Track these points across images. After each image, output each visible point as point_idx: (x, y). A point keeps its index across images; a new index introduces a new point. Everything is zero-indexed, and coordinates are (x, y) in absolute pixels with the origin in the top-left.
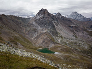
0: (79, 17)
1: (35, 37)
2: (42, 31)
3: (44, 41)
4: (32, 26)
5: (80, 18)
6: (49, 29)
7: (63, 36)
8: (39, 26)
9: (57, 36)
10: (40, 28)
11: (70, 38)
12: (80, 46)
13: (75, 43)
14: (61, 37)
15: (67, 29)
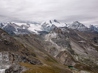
0: (80, 26)
1: (56, 55)
2: (61, 49)
3: (66, 60)
4: (50, 44)
5: (82, 28)
6: (67, 48)
7: (77, 53)
8: (57, 45)
9: (74, 54)
10: (58, 47)
11: (83, 55)
12: (93, 62)
13: (88, 60)
14: (77, 55)
15: (78, 45)
